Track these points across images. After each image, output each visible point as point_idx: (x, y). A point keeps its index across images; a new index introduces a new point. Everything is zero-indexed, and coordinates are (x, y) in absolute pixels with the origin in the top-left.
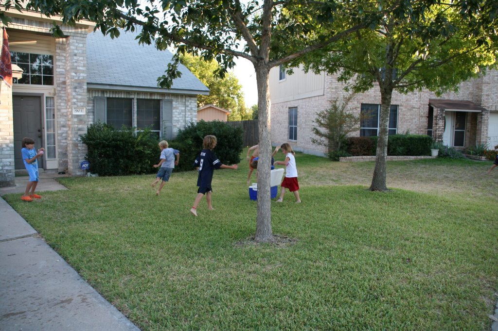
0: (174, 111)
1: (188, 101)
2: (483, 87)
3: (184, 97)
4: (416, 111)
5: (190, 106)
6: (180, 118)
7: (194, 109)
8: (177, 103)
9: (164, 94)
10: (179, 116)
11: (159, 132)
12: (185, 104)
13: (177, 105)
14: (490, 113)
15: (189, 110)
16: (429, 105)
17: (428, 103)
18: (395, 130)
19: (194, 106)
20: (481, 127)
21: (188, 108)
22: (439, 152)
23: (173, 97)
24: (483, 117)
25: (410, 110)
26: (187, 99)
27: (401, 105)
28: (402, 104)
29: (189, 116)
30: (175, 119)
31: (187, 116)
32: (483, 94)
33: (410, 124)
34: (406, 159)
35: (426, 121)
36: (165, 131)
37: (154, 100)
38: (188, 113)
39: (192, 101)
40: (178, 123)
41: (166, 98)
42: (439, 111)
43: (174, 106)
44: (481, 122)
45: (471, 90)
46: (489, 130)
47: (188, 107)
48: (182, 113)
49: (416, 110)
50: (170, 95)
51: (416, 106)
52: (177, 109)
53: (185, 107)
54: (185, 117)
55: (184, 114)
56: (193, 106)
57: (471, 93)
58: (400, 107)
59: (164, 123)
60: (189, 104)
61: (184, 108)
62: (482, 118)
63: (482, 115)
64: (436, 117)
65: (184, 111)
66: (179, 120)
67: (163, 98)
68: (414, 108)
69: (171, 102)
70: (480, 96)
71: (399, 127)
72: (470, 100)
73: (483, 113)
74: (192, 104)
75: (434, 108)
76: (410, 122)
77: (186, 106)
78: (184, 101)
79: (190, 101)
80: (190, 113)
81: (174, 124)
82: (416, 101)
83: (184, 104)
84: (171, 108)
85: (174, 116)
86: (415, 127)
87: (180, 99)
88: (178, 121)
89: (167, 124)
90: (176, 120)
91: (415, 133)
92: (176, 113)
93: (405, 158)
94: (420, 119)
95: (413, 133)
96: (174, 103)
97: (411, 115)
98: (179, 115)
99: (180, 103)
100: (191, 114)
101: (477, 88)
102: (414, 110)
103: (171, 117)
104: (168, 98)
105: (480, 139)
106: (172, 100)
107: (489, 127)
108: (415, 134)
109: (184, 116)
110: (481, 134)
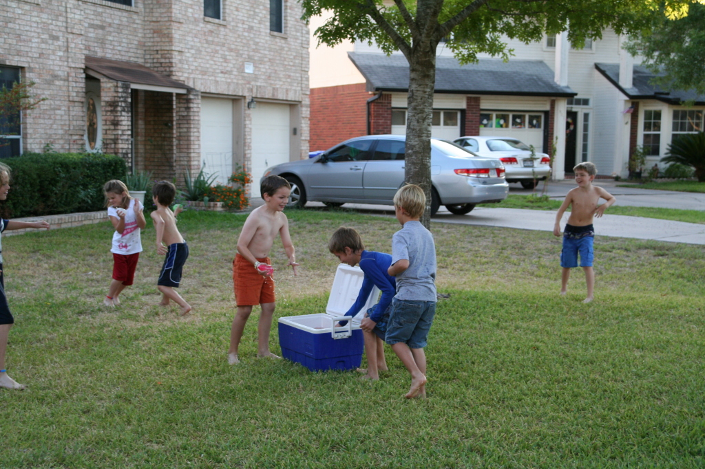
2: (173, 31)
4: (60, 86)
14: (203, 97)
16: (86, 69)
17: (83, 66)
18: (18, 140)
20: (188, 132)
22: (146, 196)
24: (191, 105)
25: (50, 83)
27: (31, 69)
28: (32, 65)
32: (174, 48)
33: (51, 122)
34: (86, 222)
35: (81, 114)
42: (120, 90)
44: (186, 119)
45: (140, 35)
46: (201, 138)
49: (62, 82)
51: (60, 73)
57: (141, 45)
58: (27, 75)
62: (188, 108)
63: (188, 101)
64: (113, 105)
68: (56, 77)
70: (167, 54)
71: (30, 131)
72: (140, 61)
73: (191, 97)
75: (103, 79)
76: (50, 118)
82: (60, 57)
86: (61, 132)
91: (63, 148)
93: (87, 219)
94: (71, 109)
95: (59, 148)
97: (53, 98)
101: (157, 32)
102: (57, 83)
105: (189, 161)
107: (201, 130)
108: (62, 151)
110: (188, 148)
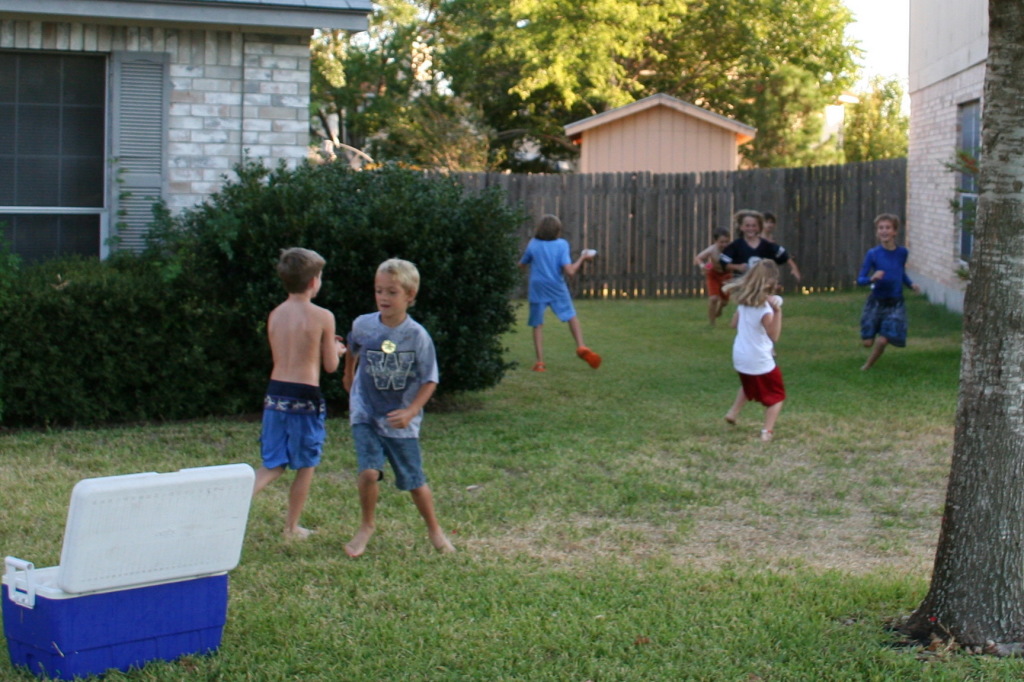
0: (177, 110)
1: (259, 61)
3: (236, 40)
5: (268, 88)
6: (212, 149)
7: (287, 102)
8: (197, 72)
9: (124, 29)
10: (204, 138)
11: (96, 218)
12: (242, 79)
13: (198, 84)
15: (261, 107)
19: (291, 89)
21: (258, 98)
23: (173, 40)
26: (253, 50)
29: (265, 139)
30: (186, 150)
31: (250, 136)
36: (122, 213)
37: (69, 55)
38: (257, 125)
39: (283, 64)
40: (200, 171)
41: (134, 47)
43: (179, 86)
47: (256, 88)
48: (224, 124)
50: (158, 32)
52: (195, 101)
53: (243, 93)
54: (242, 143)
55: (235, 125)
56: (282, 88)
59: (124, 172)
60: (262, 75)
61: (233, 99)
65: (236, 113)
66: (204, 159)
67: (118, 47)
69: (161, 65)
74: (277, 77)
77: (246, 88)
78: (236, 60)
79: (268, 62)
80: (266, 125)
81: (176, 178)
83: (237, 75)
84: (163, 94)
85: (173, 134)
87: (211, 52)
88: (200, 162)
89: (137, 177)
90: (189, 159)
92: (189, 124)
96: (179, 73)
98: (205, 130)
99: (214, 71)
100: (274, 129)
103: (161, 143)
104: (147, 47)
106: (166, 56)
109: (234, 138)
